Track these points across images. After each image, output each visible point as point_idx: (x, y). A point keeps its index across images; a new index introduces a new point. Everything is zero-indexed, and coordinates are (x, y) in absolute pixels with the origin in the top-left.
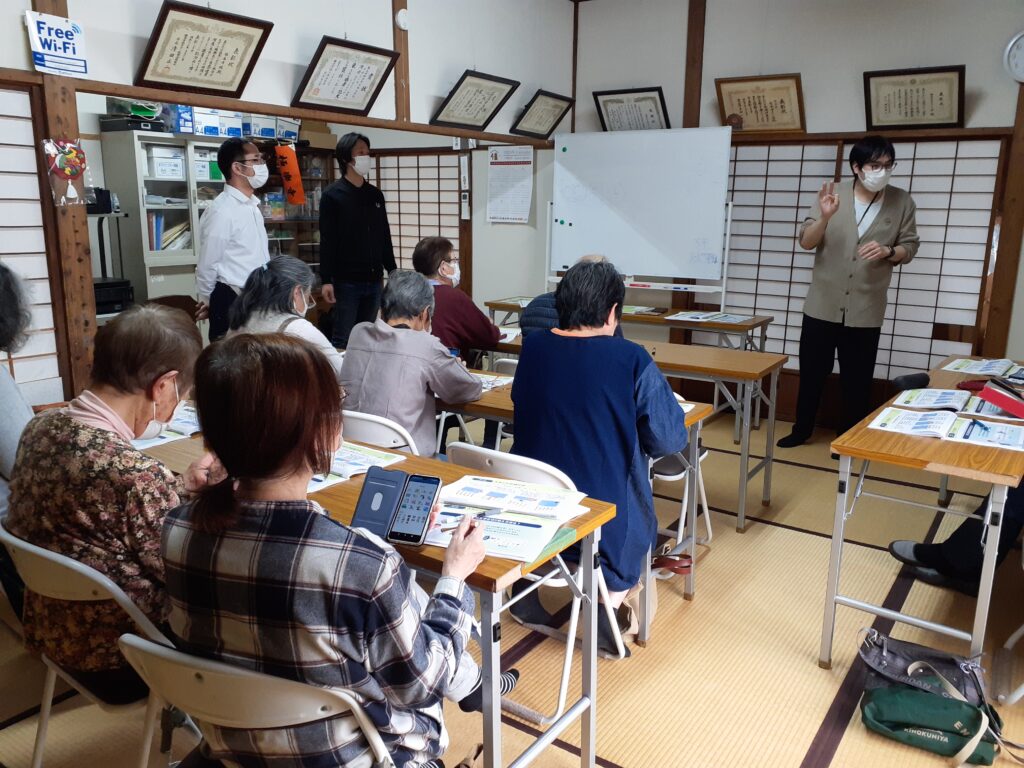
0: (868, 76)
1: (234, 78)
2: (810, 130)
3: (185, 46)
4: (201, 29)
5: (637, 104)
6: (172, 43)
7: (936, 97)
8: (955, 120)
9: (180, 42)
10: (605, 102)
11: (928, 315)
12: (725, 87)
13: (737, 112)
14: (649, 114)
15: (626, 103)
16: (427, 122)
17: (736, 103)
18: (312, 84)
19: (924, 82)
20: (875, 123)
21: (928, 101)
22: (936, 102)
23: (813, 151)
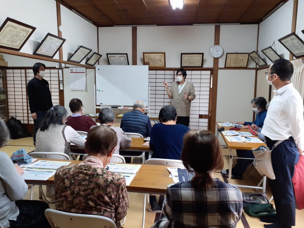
0: (182, 54)
1: (19, 44)
2: (167, 67)
3: (9, 33)
4: (15, 28)
5: (120, 58)
6: (5, 32)
7: (197, 60)
8: (201, 66)
9: (8, 32)
10: (110, 57)
11: (198, 113)
12: (145, 55)
13: (148, 62)
14: (123, 61)
15: (116, 57)
16: (66, 60)
17: (148, 59)
18: (41, 48)
19: (195, 56)
20: (182, 66)
21: (195, 61)
22: (196, 61)
23: (168, 72)
